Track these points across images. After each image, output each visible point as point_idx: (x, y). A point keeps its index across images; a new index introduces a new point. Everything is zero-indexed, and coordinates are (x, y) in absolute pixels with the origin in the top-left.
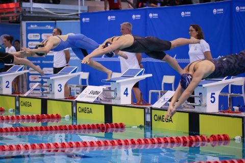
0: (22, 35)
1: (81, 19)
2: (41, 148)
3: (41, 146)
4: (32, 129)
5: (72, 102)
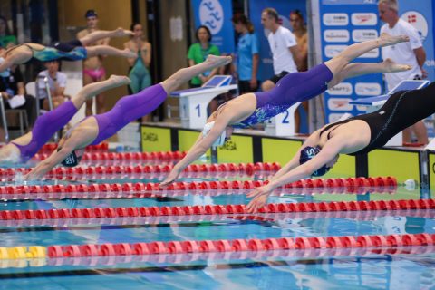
0: (311, 16)
2: (362, 246)
3: (361, 241)
4: (343, 207)
5: (419, 152)
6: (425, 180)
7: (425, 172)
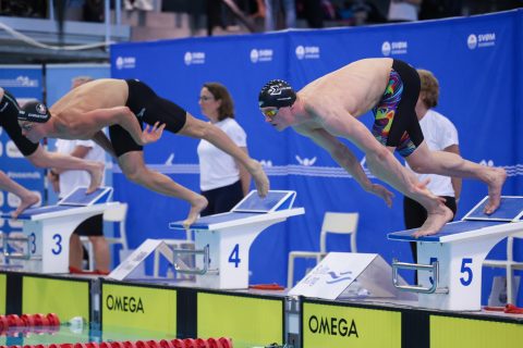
1: (112, 61)
5: (90, 282)
6: (96, 318)
7: (97, 308)
